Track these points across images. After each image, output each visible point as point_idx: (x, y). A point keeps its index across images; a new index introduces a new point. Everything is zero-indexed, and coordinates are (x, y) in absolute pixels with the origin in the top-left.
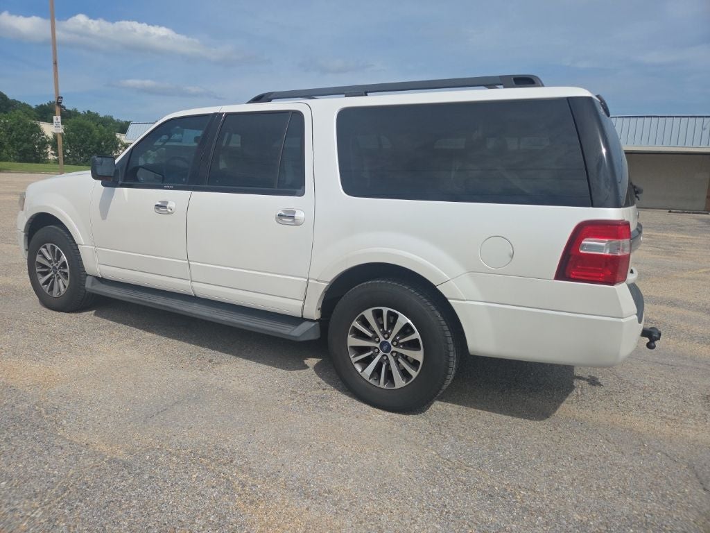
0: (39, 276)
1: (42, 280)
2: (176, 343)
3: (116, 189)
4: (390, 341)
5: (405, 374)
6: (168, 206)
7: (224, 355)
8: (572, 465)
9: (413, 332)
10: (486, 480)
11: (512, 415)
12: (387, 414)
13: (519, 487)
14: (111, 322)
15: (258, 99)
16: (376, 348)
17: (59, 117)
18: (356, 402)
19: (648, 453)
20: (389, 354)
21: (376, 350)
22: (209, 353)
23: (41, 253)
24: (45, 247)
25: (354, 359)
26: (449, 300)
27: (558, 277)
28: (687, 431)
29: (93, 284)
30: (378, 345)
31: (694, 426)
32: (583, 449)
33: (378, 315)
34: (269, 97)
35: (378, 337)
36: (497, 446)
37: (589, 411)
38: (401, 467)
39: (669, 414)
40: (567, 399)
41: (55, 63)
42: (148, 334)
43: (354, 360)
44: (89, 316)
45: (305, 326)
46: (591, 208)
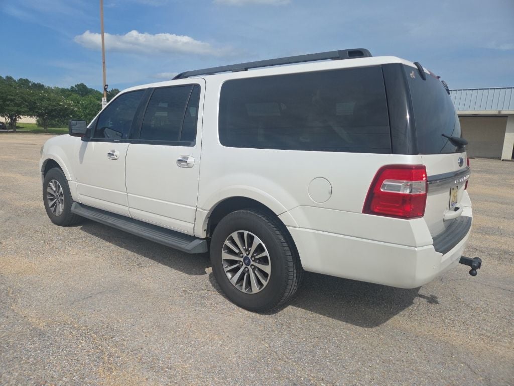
0: (49, 201)
1: (51, 204)
2: (123, 251)
3: (89, 142)
4: (250, 256)
5: (259, 283)
6: (114, 154)
7: (150, 261)
8: (377, 366)
9: (263, 250)
10: (297, 371)
11: (347, 322)
12: (246, 312)
13: (323, 380)
14: (88, 234)
15: (178, 77)
16: (241, 261)
17: (106, 98)
18: (227, 301)
19: (452, 363)
20: (249, 267)
21: (241, 263)
22: (141, 259)
23: (50, 186)
24: (52, 182)
25: (227, 268)
26: (287, 227)
27: (365, 211)
28: (499, 348)
29: (76, 208)
30: (242, 260)
31: (508, 345)
32: (395, 354)
33: (241, 236)
34: (185, 75)
35: (242, 253)
36: (321, 345)
37: (416, 324)
38: (236, 354)
39: (490, 332)
40: (402, 313)
41: (104, 63)
42: (108, 244)
43: (226, 270)
44: (76, 230)
45: (196, 242)
46: (391, 155)
